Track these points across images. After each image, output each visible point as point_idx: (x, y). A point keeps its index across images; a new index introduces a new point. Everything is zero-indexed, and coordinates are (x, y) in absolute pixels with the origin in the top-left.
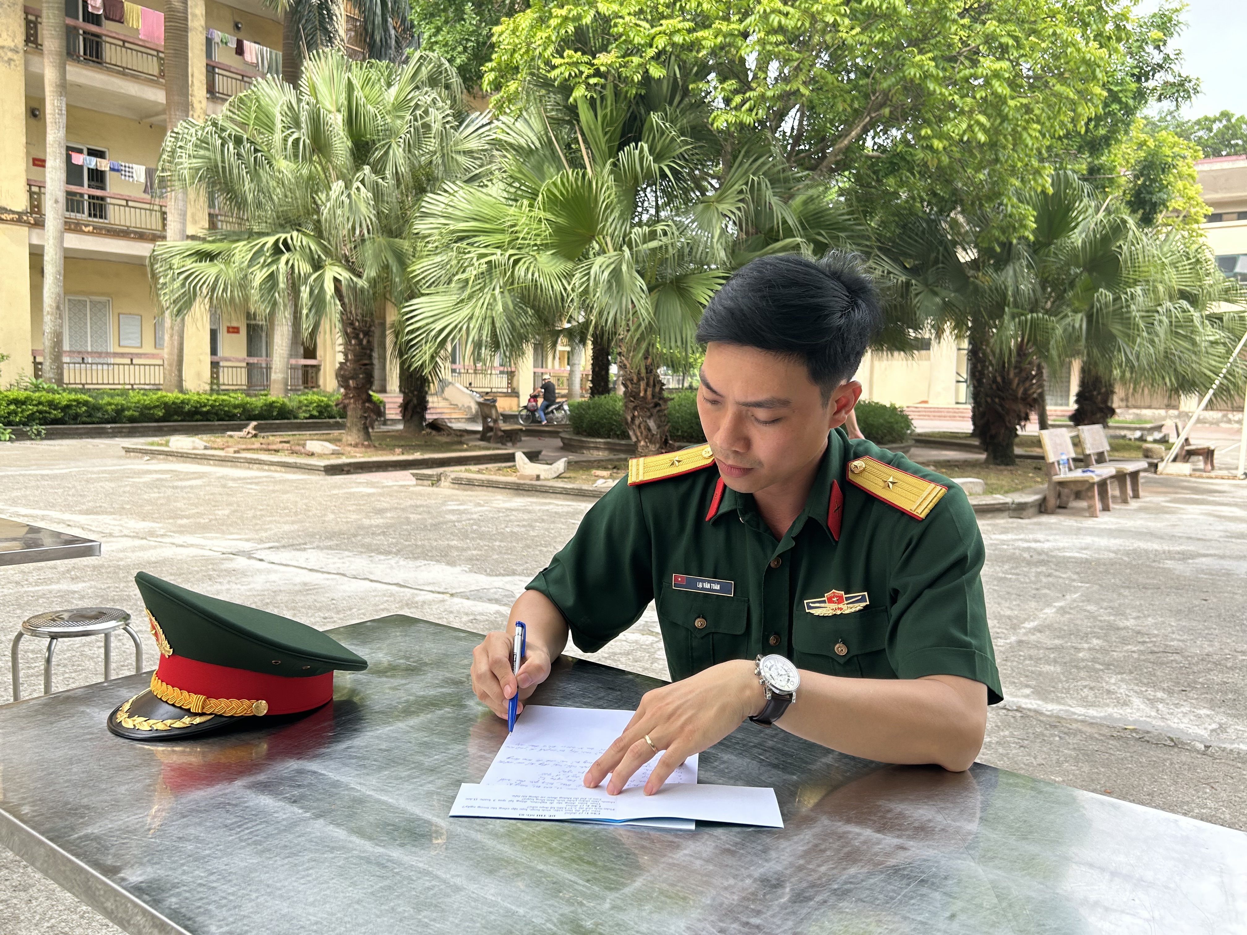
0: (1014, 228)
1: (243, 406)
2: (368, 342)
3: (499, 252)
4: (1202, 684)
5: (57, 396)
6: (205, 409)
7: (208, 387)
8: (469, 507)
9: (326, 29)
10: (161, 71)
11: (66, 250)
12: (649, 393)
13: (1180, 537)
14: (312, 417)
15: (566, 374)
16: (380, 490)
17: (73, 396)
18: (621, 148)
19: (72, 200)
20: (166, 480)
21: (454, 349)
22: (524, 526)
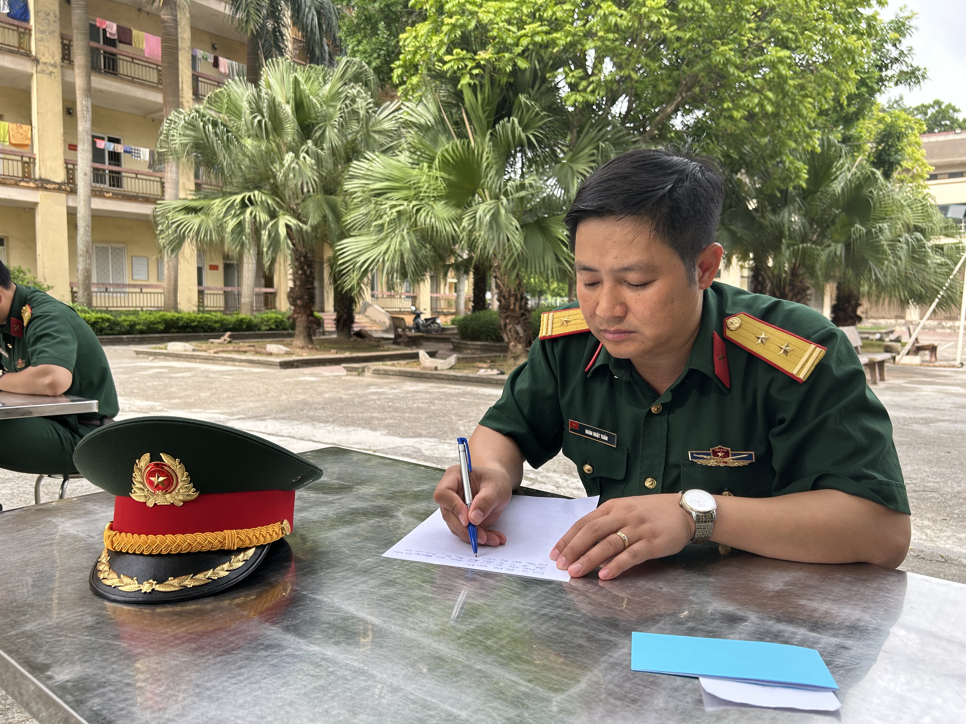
0: (791, 179)
1: (221, 321)
2: (311, 272)
3: (406, 203)
4: (957, 514)
5: (88, 315)
6: (194, 324)
7: (196, 309)
8: (385, 390)
9: (279, 46)
10: (160, 80)
11: (93, 210)
12: (518, 305)
13: (921, 408)
14: (271, 329)
15: (454, 298)
16: (320, 379)
17: (99, 315)
18: (496, 121)
19: (97, 174)
20: (164, 373)
21: (373, 277)
22: (427, 403)
